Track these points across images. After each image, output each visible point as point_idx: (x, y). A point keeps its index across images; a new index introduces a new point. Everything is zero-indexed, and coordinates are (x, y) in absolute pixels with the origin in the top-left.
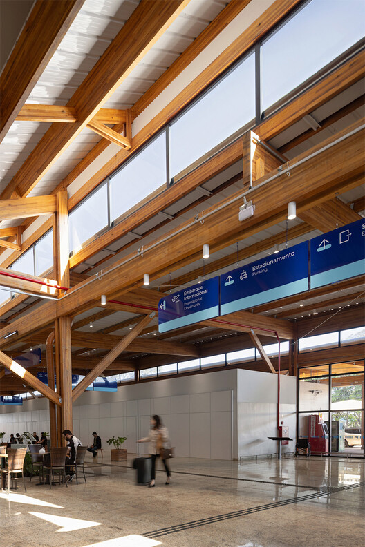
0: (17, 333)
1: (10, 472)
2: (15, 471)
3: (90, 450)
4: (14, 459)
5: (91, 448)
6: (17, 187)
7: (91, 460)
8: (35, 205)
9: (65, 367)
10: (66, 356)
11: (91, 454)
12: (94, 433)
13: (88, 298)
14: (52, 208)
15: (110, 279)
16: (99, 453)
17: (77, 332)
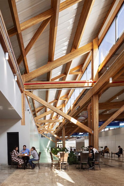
0: (79, 107)
1: (61, 162)
2: (64, 162)
3: (116, 154)
4: (63, 157)
5: (117, 153)
6: (74, 45)
7: (117, 159)
8: (82, 50)
9: (95, 117)
10: (96, 112)
11: (117, 156)
12: (119, 147)
13: (104, 82)
14: (91, 48)
15: (114, 68)
16: (121, 156)
17: (111, 102)
